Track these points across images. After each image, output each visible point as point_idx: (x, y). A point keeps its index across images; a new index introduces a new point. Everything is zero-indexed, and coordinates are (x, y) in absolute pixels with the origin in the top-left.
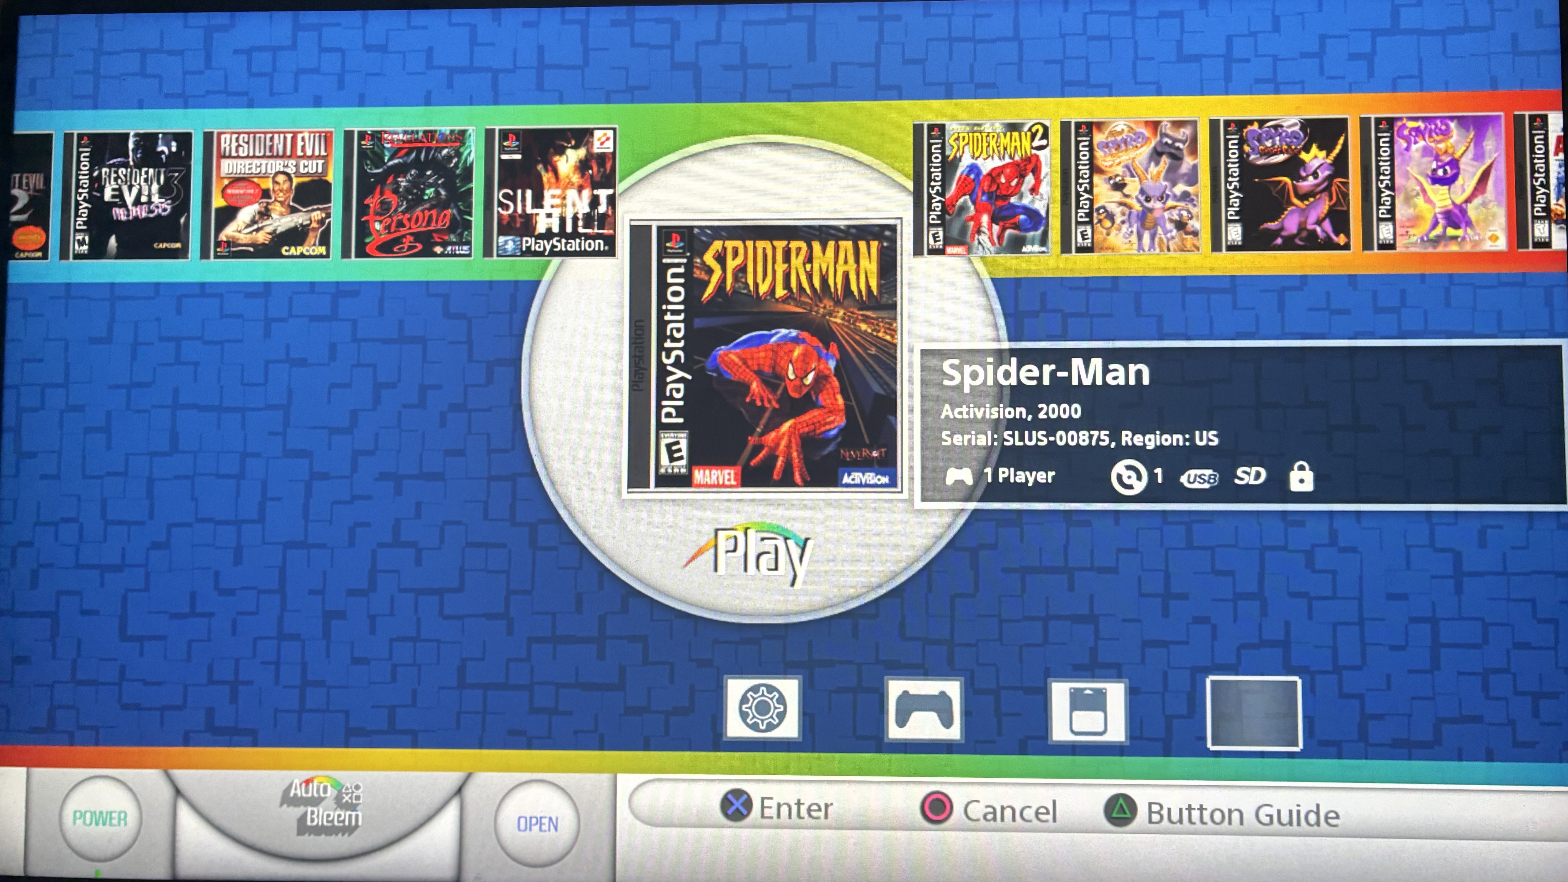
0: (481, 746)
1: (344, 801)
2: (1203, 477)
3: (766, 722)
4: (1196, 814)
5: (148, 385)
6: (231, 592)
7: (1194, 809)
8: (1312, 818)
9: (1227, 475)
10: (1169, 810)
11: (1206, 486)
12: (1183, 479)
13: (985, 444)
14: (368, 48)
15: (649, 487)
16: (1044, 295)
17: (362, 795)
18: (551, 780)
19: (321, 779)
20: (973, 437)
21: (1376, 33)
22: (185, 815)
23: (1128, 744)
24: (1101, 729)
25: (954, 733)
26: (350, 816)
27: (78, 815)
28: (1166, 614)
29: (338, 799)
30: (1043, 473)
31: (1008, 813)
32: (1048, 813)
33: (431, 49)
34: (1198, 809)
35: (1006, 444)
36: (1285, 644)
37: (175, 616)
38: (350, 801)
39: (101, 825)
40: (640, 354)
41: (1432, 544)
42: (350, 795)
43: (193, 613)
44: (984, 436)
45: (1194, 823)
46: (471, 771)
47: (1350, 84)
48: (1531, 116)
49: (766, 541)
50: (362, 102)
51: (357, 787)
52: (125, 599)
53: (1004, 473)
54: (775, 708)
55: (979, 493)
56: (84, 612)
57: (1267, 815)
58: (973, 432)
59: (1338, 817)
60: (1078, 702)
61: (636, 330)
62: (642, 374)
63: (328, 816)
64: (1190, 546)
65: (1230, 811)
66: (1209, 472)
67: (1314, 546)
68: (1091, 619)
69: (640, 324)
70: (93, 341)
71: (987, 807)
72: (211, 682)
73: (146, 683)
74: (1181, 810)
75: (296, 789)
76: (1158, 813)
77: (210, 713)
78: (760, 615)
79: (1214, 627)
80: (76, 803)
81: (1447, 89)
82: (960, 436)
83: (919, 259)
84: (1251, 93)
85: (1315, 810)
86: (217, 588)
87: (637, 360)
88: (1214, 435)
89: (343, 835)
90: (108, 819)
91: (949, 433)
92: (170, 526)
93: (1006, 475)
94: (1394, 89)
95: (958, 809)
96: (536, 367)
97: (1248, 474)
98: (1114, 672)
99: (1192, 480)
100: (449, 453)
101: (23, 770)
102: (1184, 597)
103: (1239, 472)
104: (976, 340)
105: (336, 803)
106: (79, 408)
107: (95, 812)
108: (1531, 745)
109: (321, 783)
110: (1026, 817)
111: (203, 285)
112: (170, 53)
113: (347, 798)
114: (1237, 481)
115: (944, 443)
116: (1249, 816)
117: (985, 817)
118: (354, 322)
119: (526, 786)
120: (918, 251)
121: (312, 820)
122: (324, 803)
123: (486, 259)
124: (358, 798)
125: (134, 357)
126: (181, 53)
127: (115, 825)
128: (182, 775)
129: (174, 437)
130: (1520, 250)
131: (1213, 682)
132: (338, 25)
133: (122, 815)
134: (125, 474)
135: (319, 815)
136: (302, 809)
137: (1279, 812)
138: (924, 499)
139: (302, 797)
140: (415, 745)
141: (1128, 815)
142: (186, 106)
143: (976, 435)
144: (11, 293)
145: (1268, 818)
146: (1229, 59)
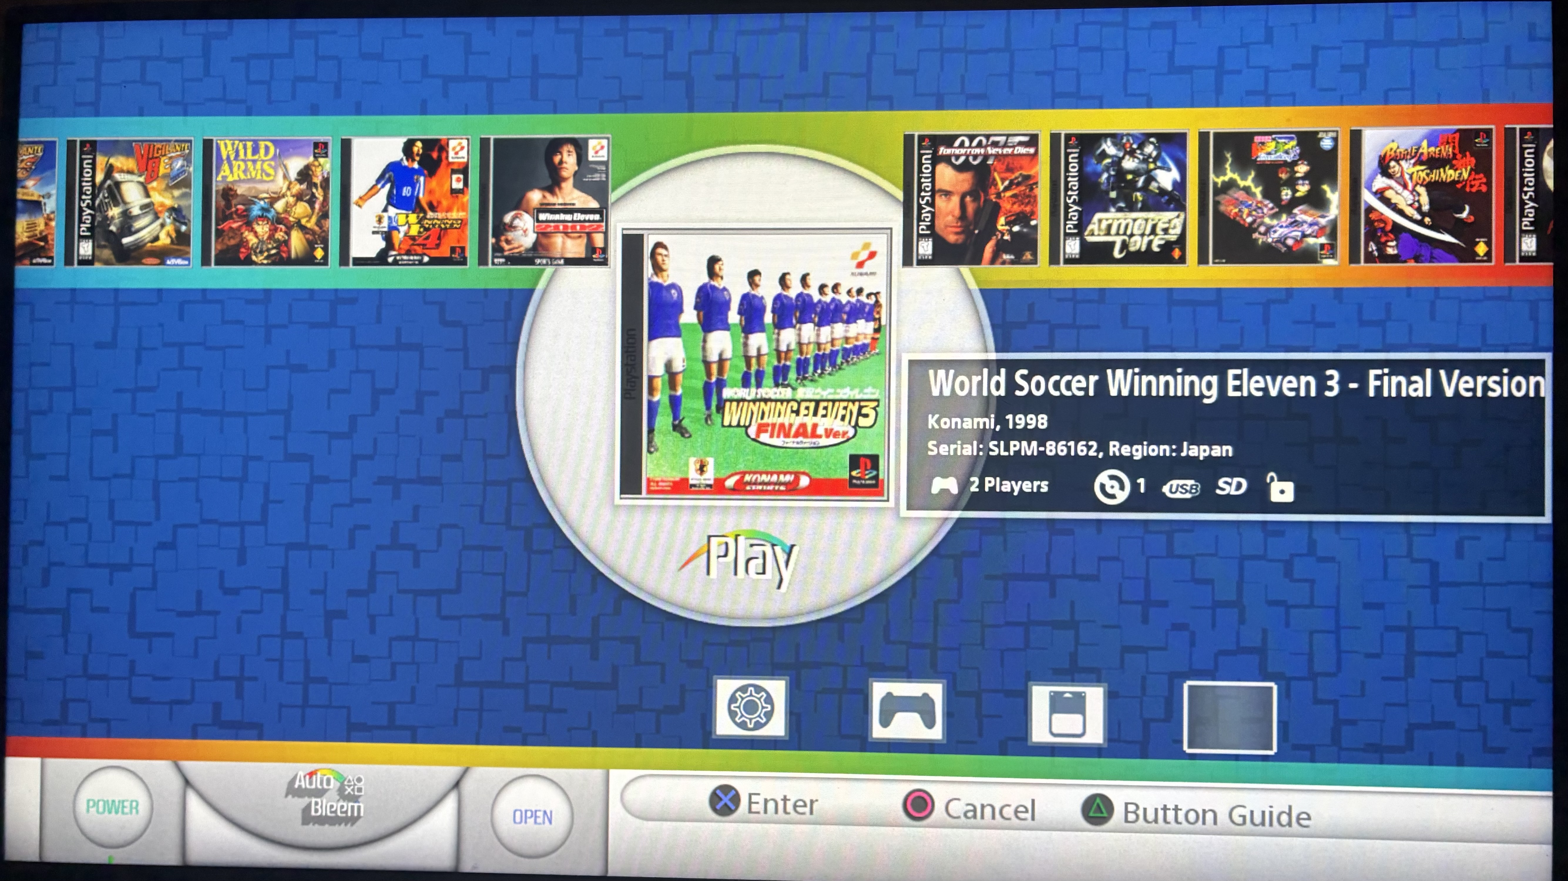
0: (478, 742)
1: (347, 793)
2: (1185, 487)
3: (753, 721)
4: (1171, 814)
5: (152, 389)
6: (235, 592)
7: (1169, 809)
8: (1284, 819)
9: (1209, 485)
10: (1145, 810)
11: (1188, 496)
12: (1166, 489)
13: (970, 454)
14: (364, 56)
15: (640, 493)
16: (1031, 307)
17: (363, 787)
18: (545, 775)
19: (325, 772)
20: (959, 447)
21: (1369, 44)
22: (194, 804)
23: (1106, 746)
24: (1079, 731)
25: (936, 733)
26: (353, 807)
27: (91, 803)
28: (1145, 620)
29: (341, 790)
30: (1029, 483)
31: (988, 811)
32: (1027, 811)
33: (426, 57)
34: (1173, 809)
35: (991, 453)
36: (1261, 651)
37: (182, 614)
38: (352, 793)
39: (113, 813)
40: (632, 363)
41: (1409, 554)
42: (352, 787)
43: (199, 612)
44: (969, 446)
45: (1169, 823)
46: (468, 766)
47: (1342, 97)
48: (1521, 129)
49: (755, 547)
50: (358, 110)
51: (359, 780)
52: (133, 596)
53: (990, 482)
54: (763, 707)
55: (964, 501)
56: (94, 610)
57: (1240, 816)
58: (959, 442)
59: (1309, 818)
60: (1058, 705)
61: (628, 339)
62: (634, 382)
63: (332, 807)
64: (1170, 555)
65: (1204, 812)
67: (1292, 556)
68: (1072, 625)
69: (633, 333)
70: (99, 346)
71: (968, 805)
72: (217, 677)
73: (155, 678)
74: (1156, 810)
75: (300, 781)
76: (1135, 812)
77: (217, 707)
78: (749, 618)
79: (1193, 634)
80: (88, 792)
81: (1439, 102)
82: (946, 446)
83: (908, 269)
84: (1242, 105)
85: (1287, 811)
86: (222, 586)
89: (346, 825)
90: (121, 806)
91: (935, 442)
92: (175, 527)
93: (992, 485)
94: (1386, 102)
95: (939, 806)
96: (530, 375)
97: (1230, 484)
98: (1091, 676)
99: (1174, 490)
100: (446, 458)
101: (37, 760)
102: (1164, 604)
103: (1221, 483)
104: (962, 351)
105: (339, 795)
106: (86, 412)
107: (108, 801)
108: (1501, 750)
109: (325, 775)
110: (1005, 815)
111: (204, 291)
112: (170, 60)
113: (349, 790)
114: (1218, 492)
115: (930, 453)
116: (1223, 817)
117: (965, 815)
118: (353, 329)
119: (521, 780)
120: (907, 261)
121: (316, 811)
122: (327, 794)
123: (481, 267)
124: (360, 790)
125: (138, 361)
126: (179, 60)
127: (127, 814)
128: (191, 767)
129: (179, 440)
130: (1507, 264)
131: (1190, 687)
132: (334, 32)
133: (134, 804)
134: (131, 476)
135: (324, 806)
136: (305, 801)
137: (1252, 812)
138: (910, 507)
139: (306, 788)
140: (414, 740)
141: (1105, 815)
142: (185, 114)
143: (962, 445)
144: (18, 297)
145: (1241, 819)
146: (1220, 71)
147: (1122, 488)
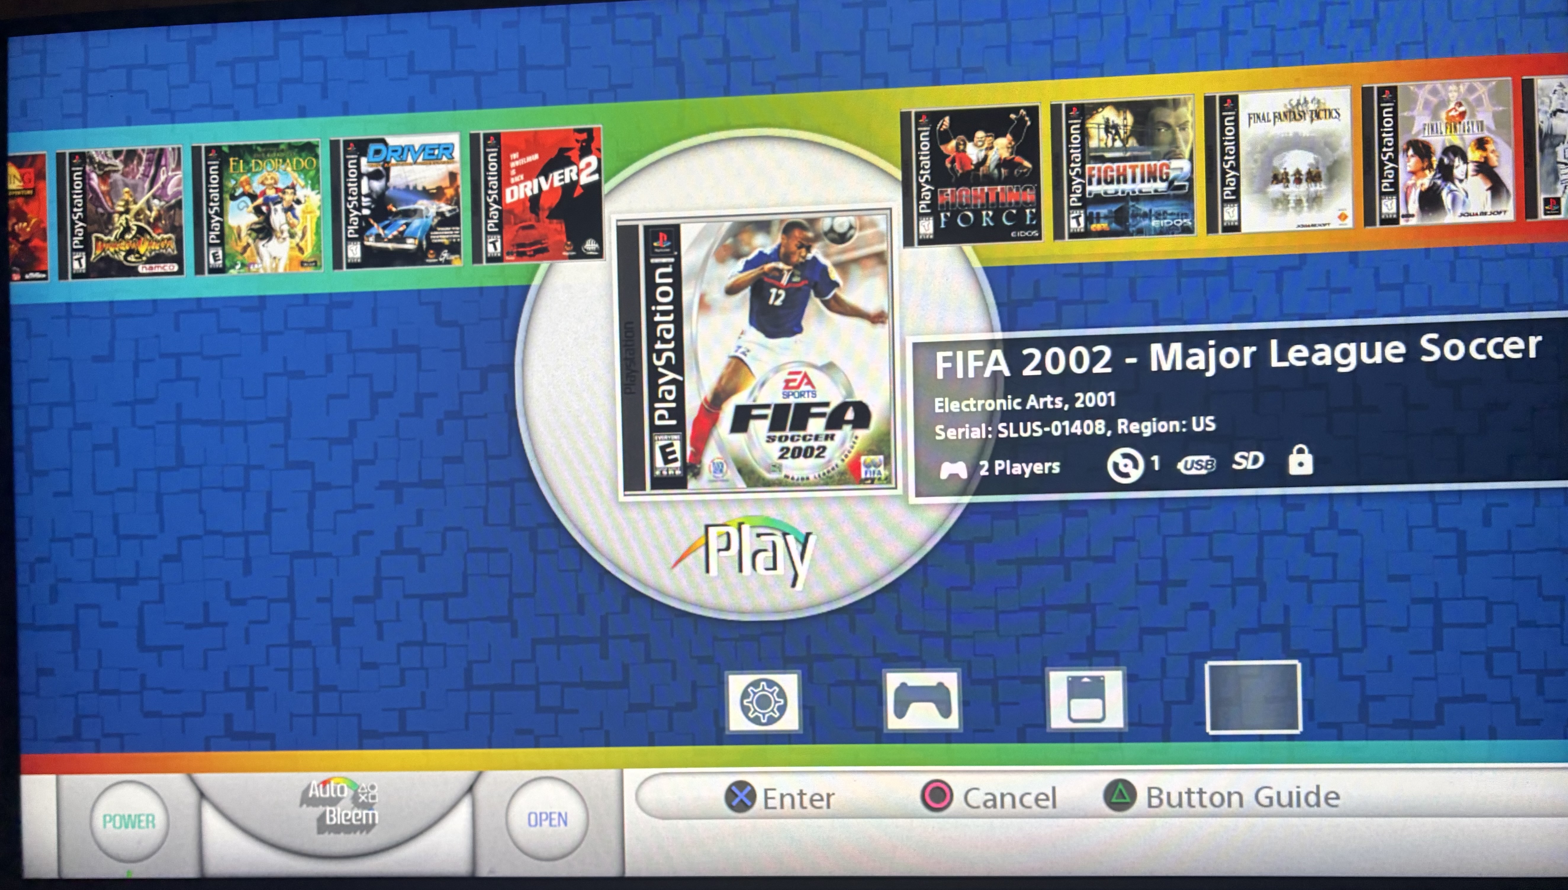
0: (490, 745)
1: (360, 801)
2: (1200, 463)
3: (767, 716)
4: (1195, 798)
5: (150, 401)
6: (242, 602)
7: (1193, 793)
8: (1312, 799)
9: (1225, 460)
10: (1169, 794)
11: (1204, 472)
12: (1180, 466)
13: (979, 437)
14: (350, 55)
15: (644, 489)
16: (1036, 284)
17: (377, 795)
18: (559, 777)
19: (338, 780)
20: (967, 431)
22: (210, 816)
23: (1127, 730)
24: (1099, 716)
25: (953, 723)
26: (367, 815)
27: (108, 818)
28: (1163, 601)
29: (355, 798)
30: (1040, 464)
31: (1008, 800)
32: (1047, 799)
33: (412, 53)
34: (1198, 793)
35: (1001, 436)
36: (1284, 629)
37: (190, 626)
38: (366, 800)
39: (130, 828)
40: (631, 357)
41: (1435, 525)
42: (366, 795)
43: (207, 623)
44: (978, 429)
45: (1194, 807)
46: (481, 770)
47: (1352, 54)
49: (762, 537)
50: (346, 110)
51: (373, 787)
52: (141, 611)
53: (1000, 465)
54: (776, 702)
55: (974, 485)
56: (103, 625)
57: (1267, 797)
58: (967, 426)
59: (1338, 798)
60: (1076, 690)
61: (626, 333)
62: (634, 376)
63: (346, 815)
64: (1187, 532)
65: (1230, 794)
66: (1206, 458)
67: (1313, 530)
68: (1089, 608)
70: (97, 359)
71: (987, 794)
72: (228, 689)
73: (166, 692)
74: (1180, 794)
75: (314, 790)
76: (1158, 797)
77: (229, 718)
78: (758, 612)
79: (1212, 614)
80: (105, 807)
81: (1453, 55)
82: (953, 430)
83: (909, 250)
84: (1247, 68)
85: (1315, 791)
86: (228, 597)
87: (628, 362)
88: (1211, 421)
89: (361, 833)
90: (137, 821)
91: (942, 427)
92: (180, 540)
93: (1002, 468)
94: (1397, 59)
95: (958, 796)
96: (529, 374)
97: (1246, 458)
98: (1111, 660)
99: (1189, 466)
100: (447, 460)
101: (52, 778)
102: (1182, 583)
103: (1237, 457)
104: (967, 332)
105: (353, 803)
106: (87, 426)
107: (124, 816)
108: (1537, 722)
109: (338, 784)
110: (1026, 804)
111: (199, 300)
112: (155, 68)
113: (363, 798)
114: (1235, 466)
115: (938, 438)
116: (1249, 798)
117: (985, 804)
118: (349, 333)
119: (536, 783)
120: (908, 241)
121: (331, 819)
122: (342, 803)
123: (476, 265)
124: (373, 797)
125: (136, 375)
126: (165, 67)
127: (143, 828)
128: (205, 779)
129: (180, 451)
131: (1212, 668)
132: (317, 32)
133: (150, 818)
134: (134, 490)
135: (339, 814)
136: (321, 809)
137: (1279, 793)
138: (918, 494)
139: (320, 797)
140: (426, 746)
141: (1128, 800)
142: (173, 122)
143: (970, 428)
144: (14, 314)
145: (1268, 800)
146: (1225, 32)
147: (1136, 466)
